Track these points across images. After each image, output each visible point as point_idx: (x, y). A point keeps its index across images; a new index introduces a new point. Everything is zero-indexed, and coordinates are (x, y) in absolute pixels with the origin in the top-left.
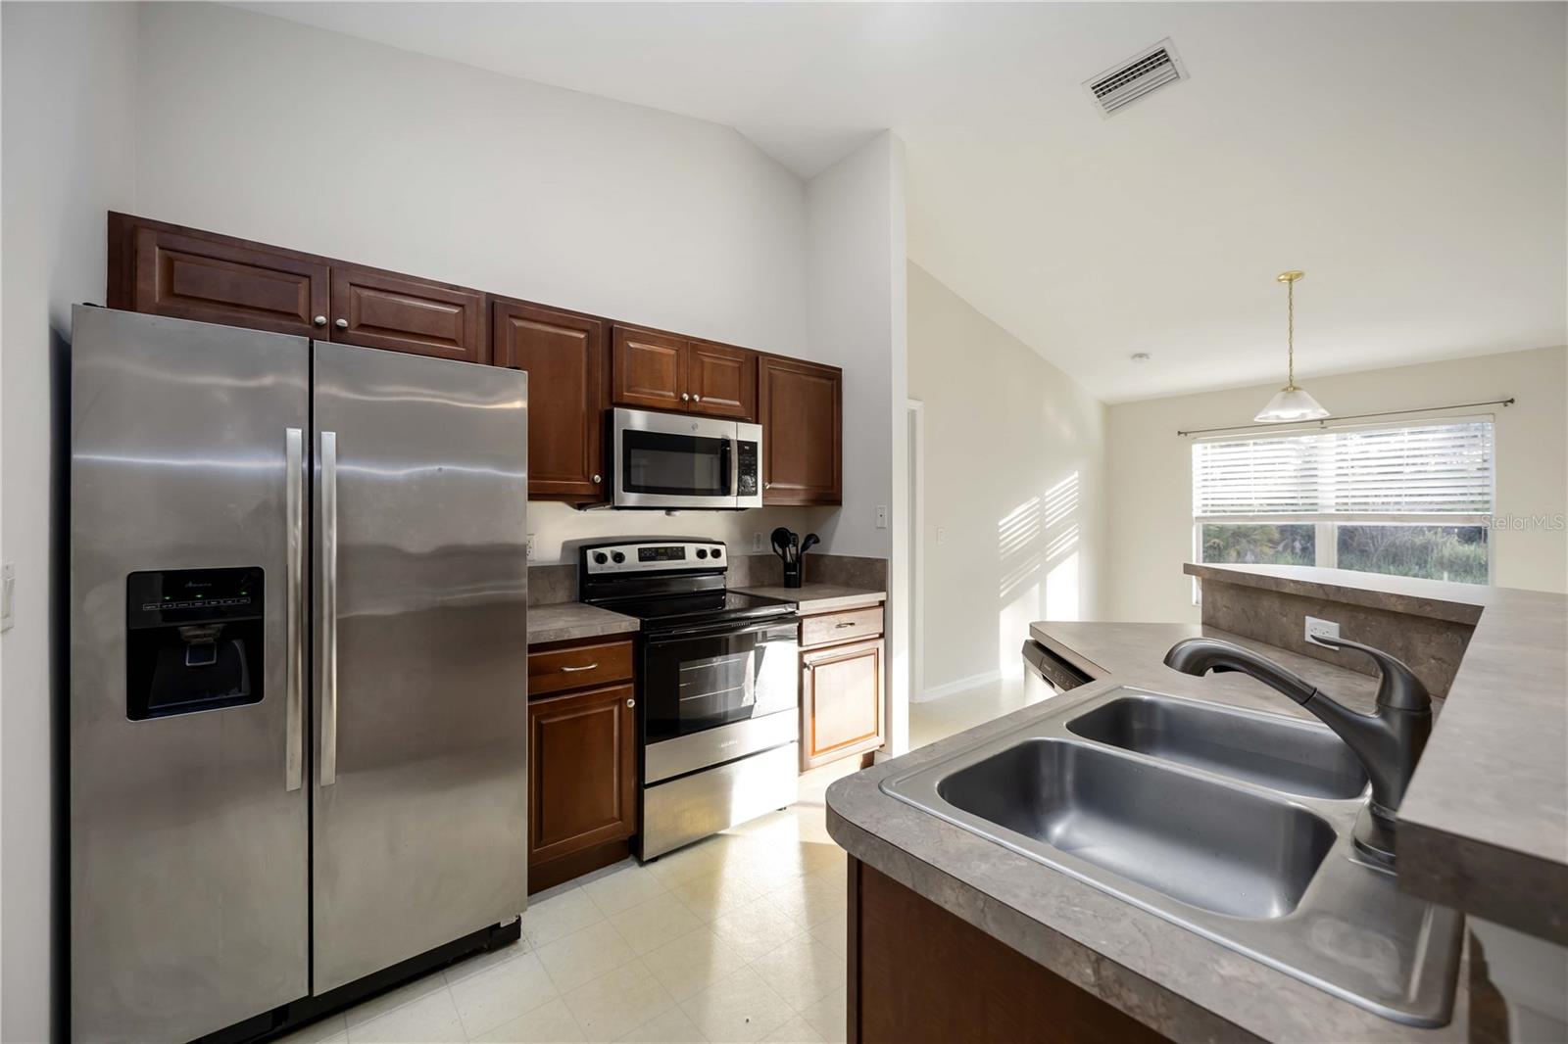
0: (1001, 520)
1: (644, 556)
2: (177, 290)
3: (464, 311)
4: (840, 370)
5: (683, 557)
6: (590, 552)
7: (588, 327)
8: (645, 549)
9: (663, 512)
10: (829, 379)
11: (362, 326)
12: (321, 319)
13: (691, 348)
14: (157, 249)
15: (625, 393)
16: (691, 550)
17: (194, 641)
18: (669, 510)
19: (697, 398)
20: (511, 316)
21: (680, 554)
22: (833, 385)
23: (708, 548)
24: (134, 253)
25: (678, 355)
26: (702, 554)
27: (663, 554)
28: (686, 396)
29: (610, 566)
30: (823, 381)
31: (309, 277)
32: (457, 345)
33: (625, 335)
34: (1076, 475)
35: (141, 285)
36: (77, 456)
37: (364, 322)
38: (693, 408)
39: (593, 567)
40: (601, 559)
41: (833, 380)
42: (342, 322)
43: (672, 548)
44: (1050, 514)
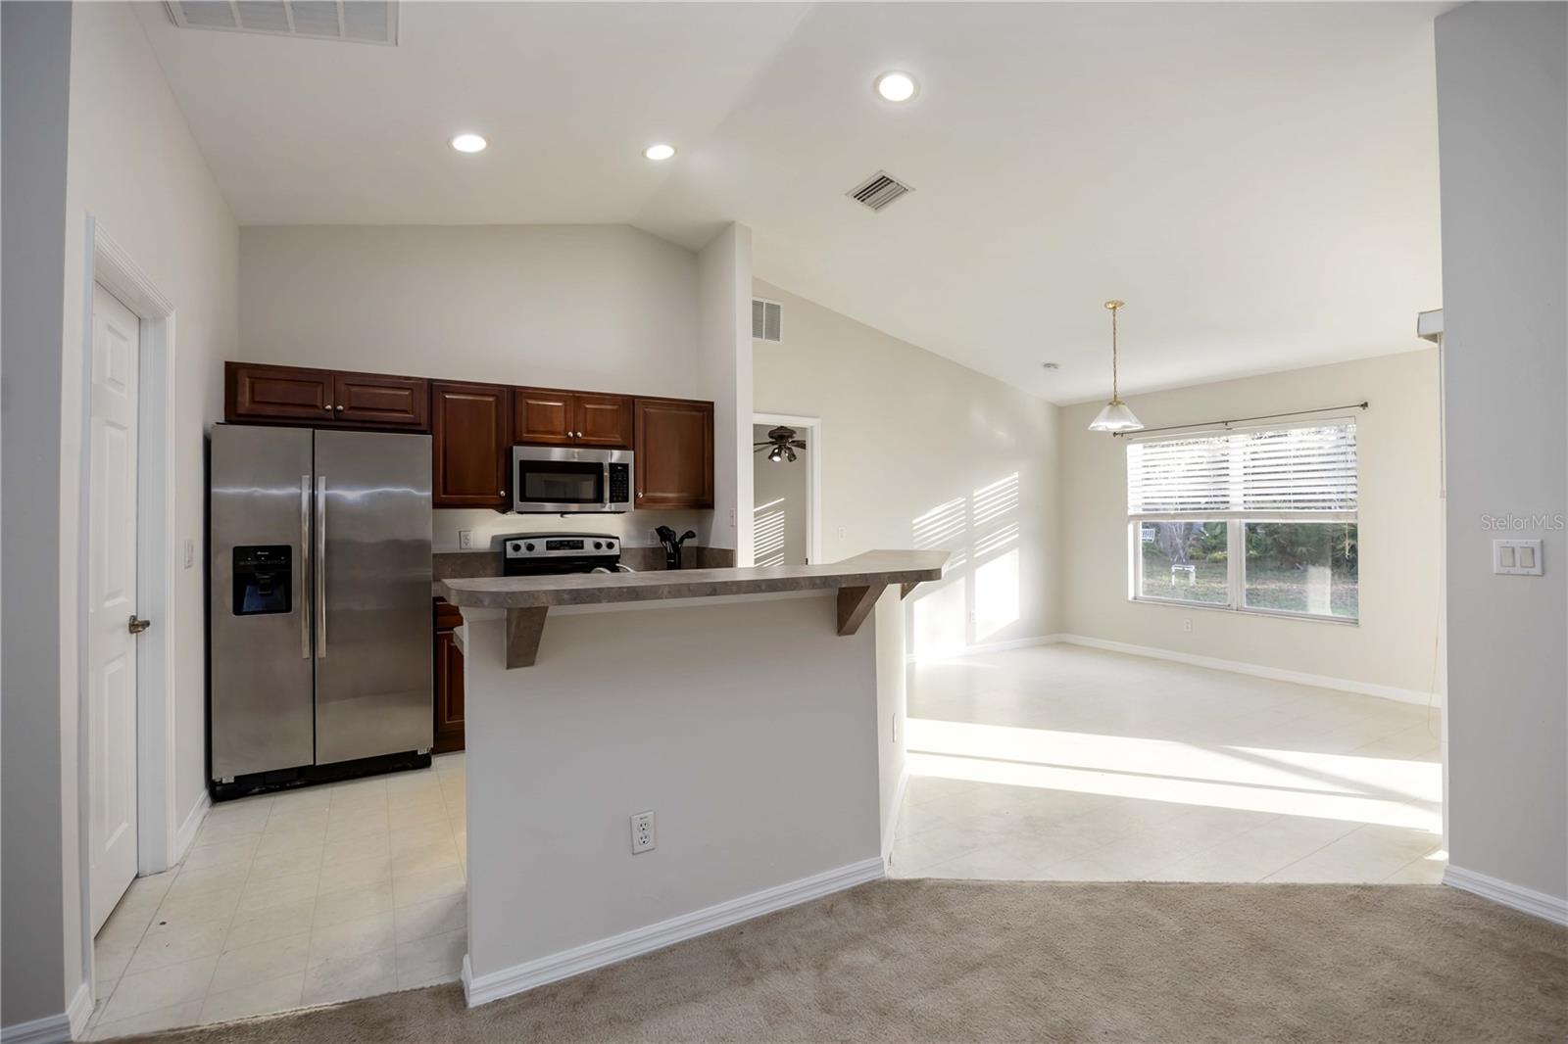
0: (915, 518)
1: (550, 546)
2: (257, 399)
3: (412, 393)
4: (712, 403)
5: (582, 548)
6: (508, 543)
7: (497, 393)
8: (551, 542)
9: (559, 515)
10: (699, 411)
11: (352, 408)
12: (329, 407)
13: (576, 400)
14: (247, 380)
15: (525, 435)
16: (589, 544)
17: (262, 582)
18: (563, 513)
19: (580, 434)
20: (443, 392)
21: (580, 545)
22: (703, 416)
23: (603, 541)
24: (236, 382)
25: (565, 405)
26: (598, 546)
27: (566, 545)
28: (571, 434)
29: (524, 553)
30: (694, 413)
31: (322, 383)
32: (408, 413)
33: (524, 395)
34: (1016, 475)
35: (240, 398)
36: (213, 490)
37: (353, 405)
38: (577, 442)
39: (511, 554)
40: (517, 548)
41: (703, 411)
42: (340, 407)
43: (573, 541)
44: (979, 514)
